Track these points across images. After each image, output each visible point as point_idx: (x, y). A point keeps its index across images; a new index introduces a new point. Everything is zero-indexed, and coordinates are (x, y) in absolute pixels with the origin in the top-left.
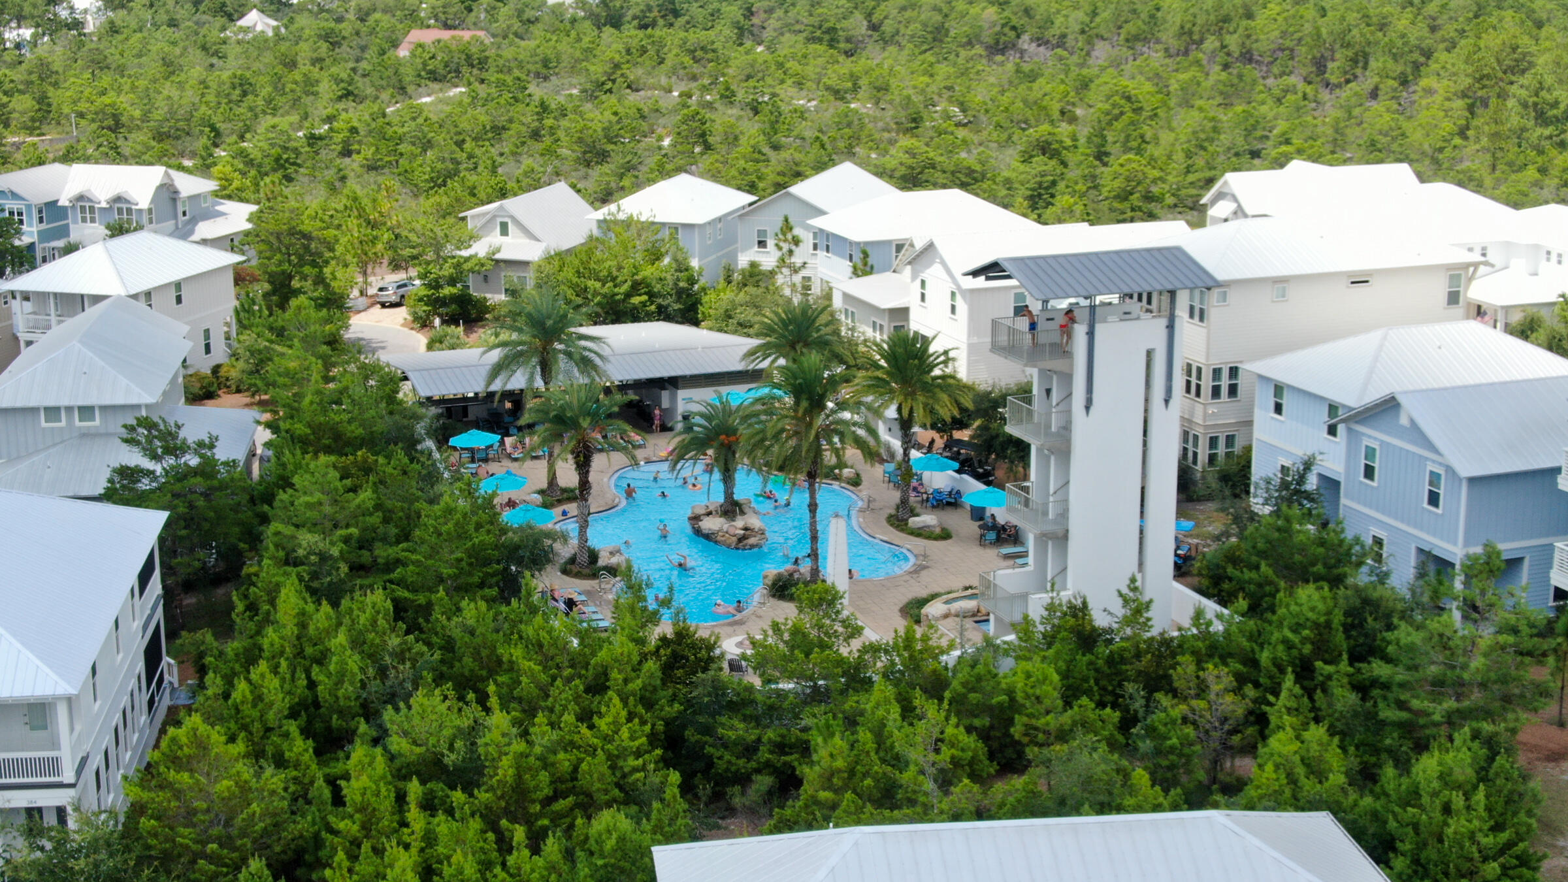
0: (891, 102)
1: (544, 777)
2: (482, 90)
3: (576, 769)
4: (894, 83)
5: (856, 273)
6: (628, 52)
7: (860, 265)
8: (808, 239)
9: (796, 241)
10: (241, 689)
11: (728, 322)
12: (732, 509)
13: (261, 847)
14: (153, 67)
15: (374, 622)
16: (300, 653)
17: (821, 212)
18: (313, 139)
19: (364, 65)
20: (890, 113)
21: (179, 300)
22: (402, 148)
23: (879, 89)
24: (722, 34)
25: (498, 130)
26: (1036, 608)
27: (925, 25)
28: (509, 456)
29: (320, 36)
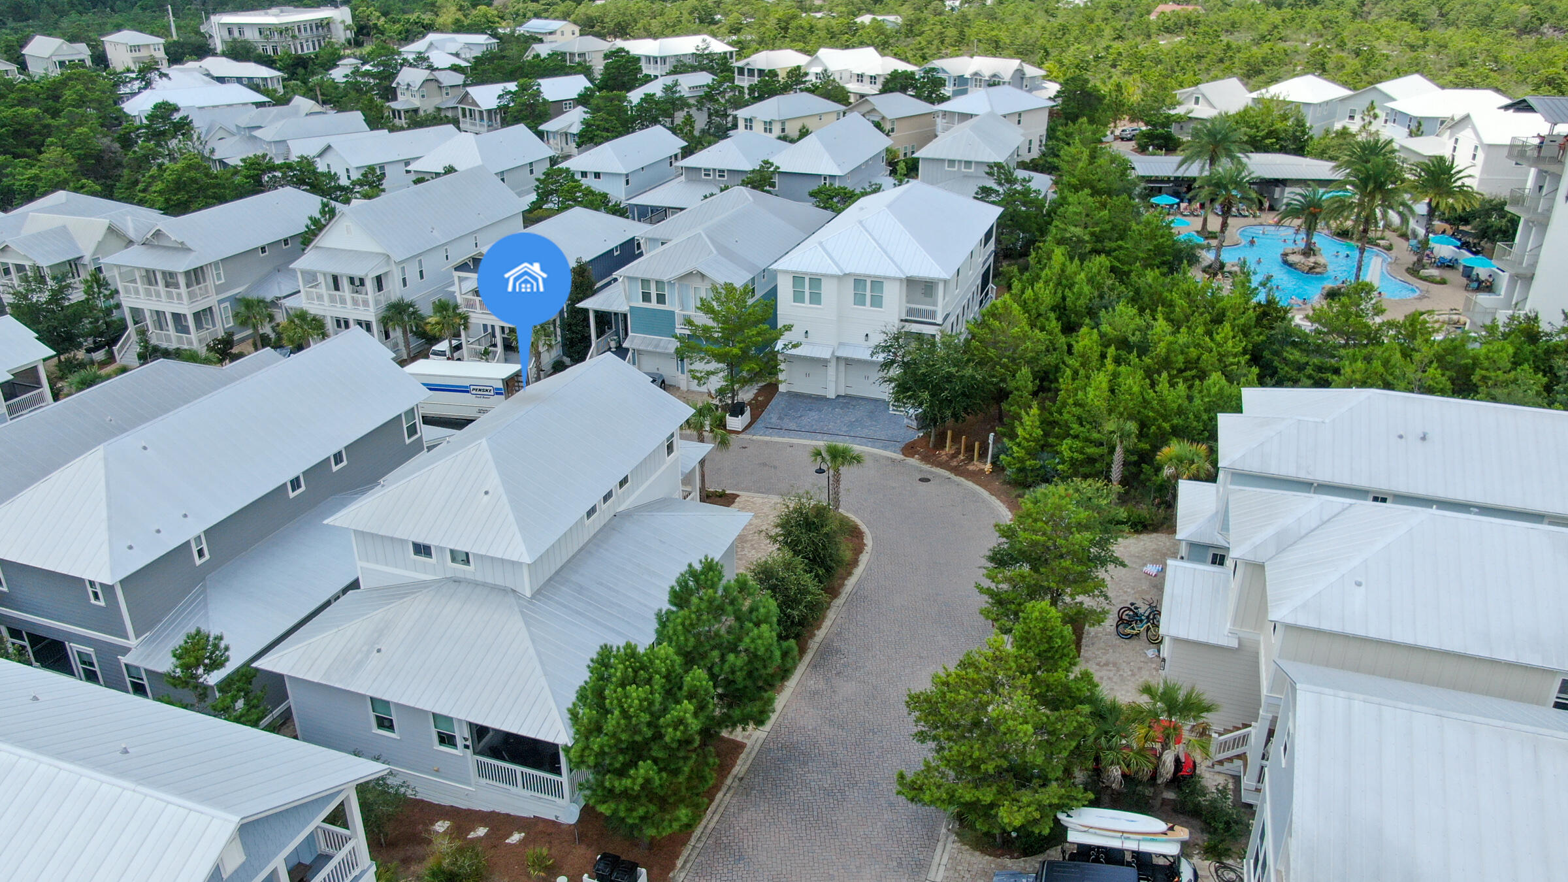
0: (1447, 55)
1: (1181, 358)
2: (1194, 38)
3: (1199, 359)
4: (1450, 45)
5: (1411, 134)
6: (1283, 21)
7: (1414, 129)
8: (1382, 116)
9: (1375, 117)
10: (1029, 293)
11: (1322, 155)
12: (1309, 251)
13: (1029, 362)
14: (1019, 20)
15: (1099, 272)
16: (1059, 284)
17: (1392, 99)
18: (1097, 58)
19: (1131, 23)
20: (1446, 60)
21: (1019, 122)
22: (1144, 63)
23: (1440, 46)
24: (1343, 15)
25: (1199, 58)
26: (1502, 317)
27: (1477, 15)
28: (1181, 214)
29: (1108, 7)
